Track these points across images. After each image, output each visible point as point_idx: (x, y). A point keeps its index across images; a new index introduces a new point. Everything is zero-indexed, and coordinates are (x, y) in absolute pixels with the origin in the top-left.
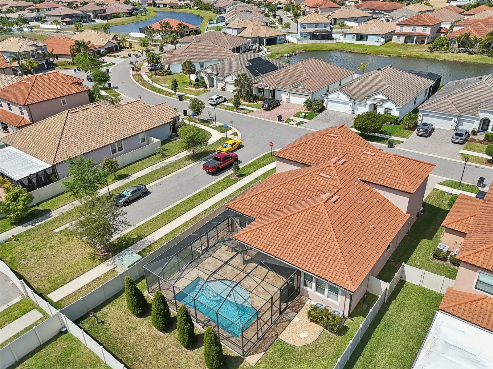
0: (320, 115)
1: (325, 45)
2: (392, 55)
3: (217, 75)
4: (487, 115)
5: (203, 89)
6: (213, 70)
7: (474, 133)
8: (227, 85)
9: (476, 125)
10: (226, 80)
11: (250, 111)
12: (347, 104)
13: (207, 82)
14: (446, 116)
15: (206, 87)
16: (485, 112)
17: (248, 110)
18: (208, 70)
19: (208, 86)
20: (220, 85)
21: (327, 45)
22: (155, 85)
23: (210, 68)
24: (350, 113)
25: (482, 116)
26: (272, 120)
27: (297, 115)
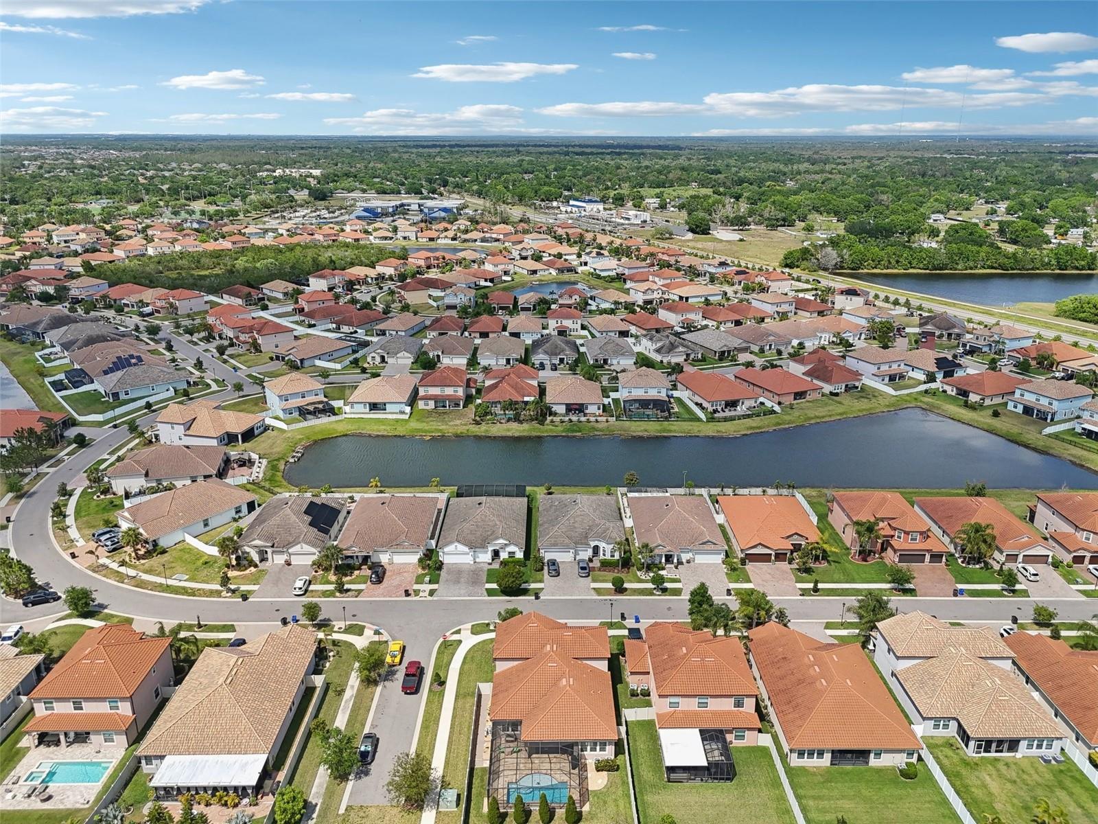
0: (443, 573)
1: (332, 426)
2: (433, 434)
3: (273, 546)
4: (596, 543)
5: (253, 569)
6: (266, 541)
7: (591, 560)
8: (292, 556)
9: (590, 552)
10: (290, 551)
11: (359, 592)
12: (468, 554)
13: (256, 558)
14: (565, 548)
15: (256, 566)
16: (594, 541)
17: (356, 591)
18: (257, 542)
19: (258, 563)
20: (280, 559)
21: (335, 426)
22: (170, 582)
23: (259, 539)
24: (472, 562)
25: (593, 544)
26: (397, 597)
27: (419, 580)
